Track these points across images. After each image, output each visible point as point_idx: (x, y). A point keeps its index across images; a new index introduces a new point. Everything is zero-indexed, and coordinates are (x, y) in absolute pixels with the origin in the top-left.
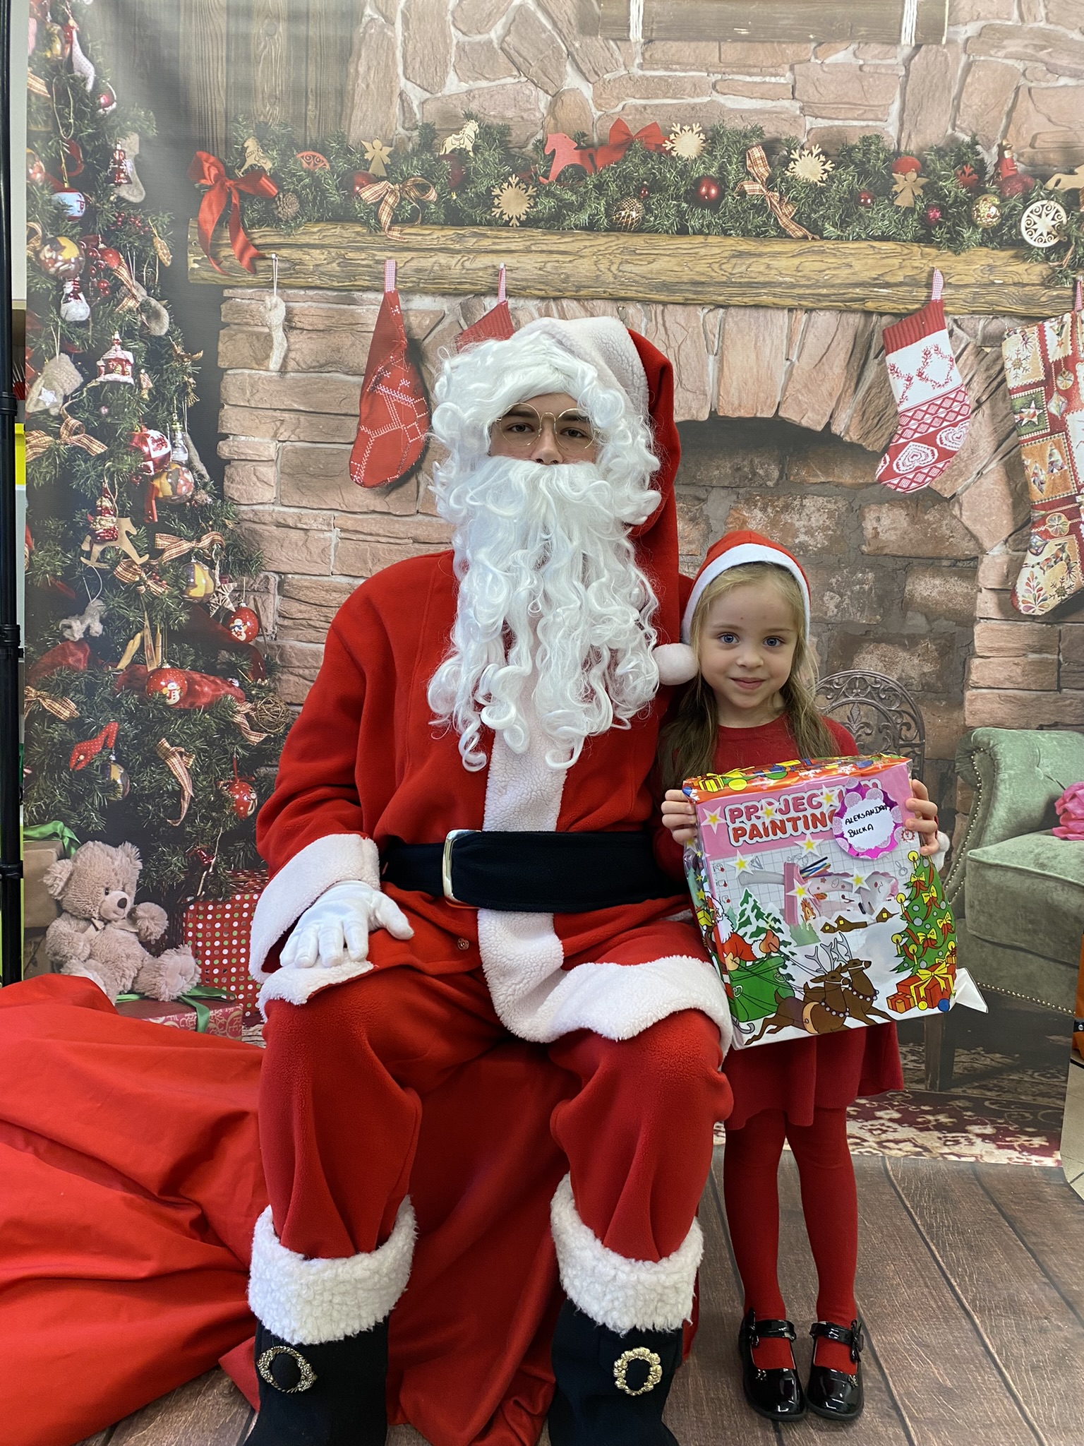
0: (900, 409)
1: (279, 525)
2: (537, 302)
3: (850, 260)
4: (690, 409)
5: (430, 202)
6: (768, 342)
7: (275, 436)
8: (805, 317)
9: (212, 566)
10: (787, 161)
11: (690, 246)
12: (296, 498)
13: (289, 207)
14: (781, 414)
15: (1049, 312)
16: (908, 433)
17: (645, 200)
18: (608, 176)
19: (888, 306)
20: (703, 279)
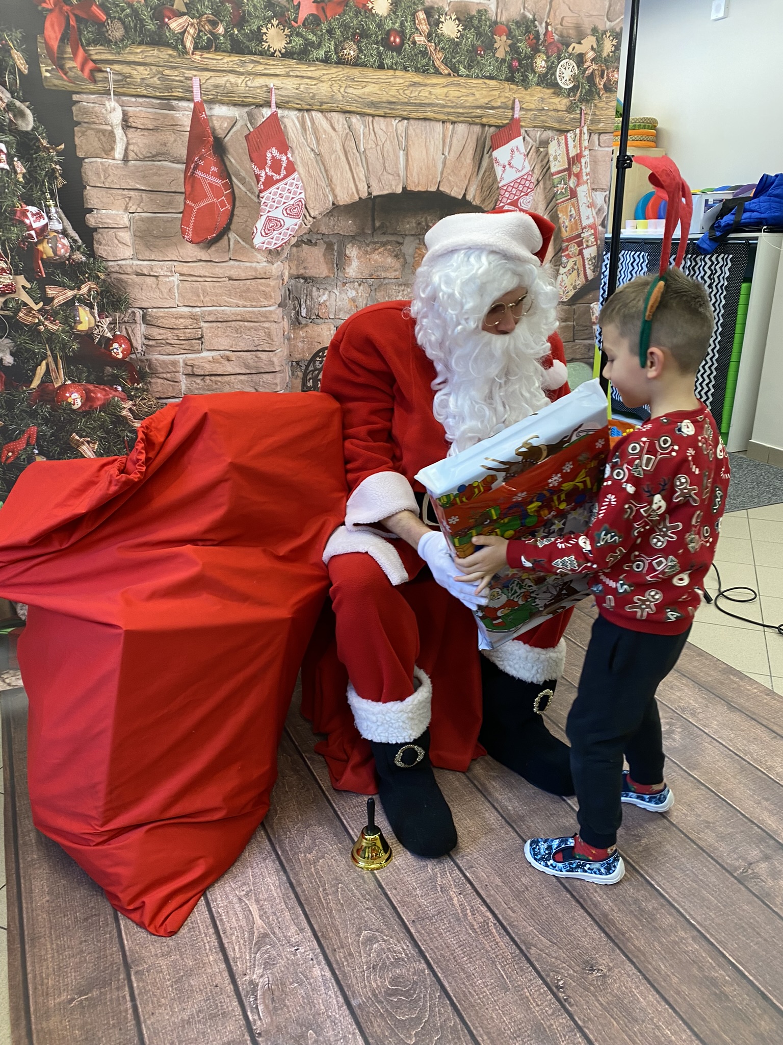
0: (500, 185)
1: (138, 274)
2: (296, 112)
3: (474, 91)
4: (391, 185)
5: (219, 34)
6: (432, 143)
7: (126, 209)
8: (450, 127)
9: (91, 307)
10: (438, 23)
11: (386, 77)
12: (147, 254)
13: (116, 32)
14: (441, 189)
15: (569, 128)
16: (504, 200)
17: (358, 43)
18: (335, 24)
19: (493, 121)
20: (394, 100)
